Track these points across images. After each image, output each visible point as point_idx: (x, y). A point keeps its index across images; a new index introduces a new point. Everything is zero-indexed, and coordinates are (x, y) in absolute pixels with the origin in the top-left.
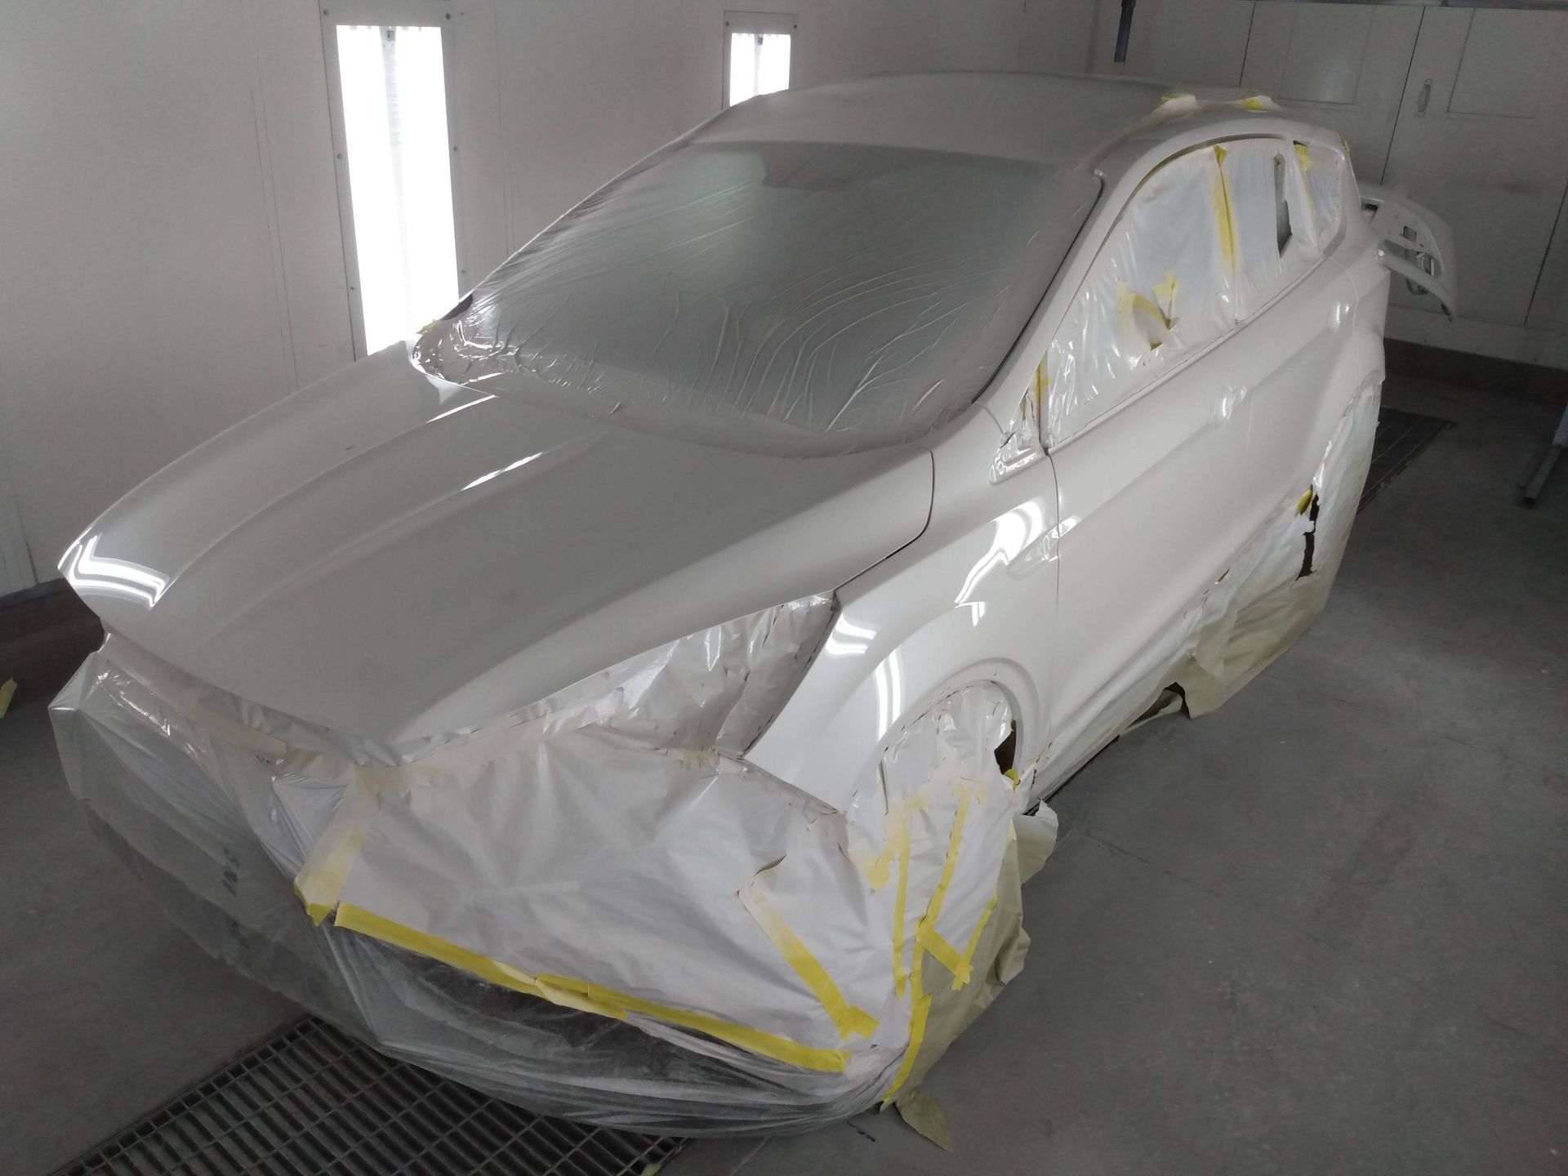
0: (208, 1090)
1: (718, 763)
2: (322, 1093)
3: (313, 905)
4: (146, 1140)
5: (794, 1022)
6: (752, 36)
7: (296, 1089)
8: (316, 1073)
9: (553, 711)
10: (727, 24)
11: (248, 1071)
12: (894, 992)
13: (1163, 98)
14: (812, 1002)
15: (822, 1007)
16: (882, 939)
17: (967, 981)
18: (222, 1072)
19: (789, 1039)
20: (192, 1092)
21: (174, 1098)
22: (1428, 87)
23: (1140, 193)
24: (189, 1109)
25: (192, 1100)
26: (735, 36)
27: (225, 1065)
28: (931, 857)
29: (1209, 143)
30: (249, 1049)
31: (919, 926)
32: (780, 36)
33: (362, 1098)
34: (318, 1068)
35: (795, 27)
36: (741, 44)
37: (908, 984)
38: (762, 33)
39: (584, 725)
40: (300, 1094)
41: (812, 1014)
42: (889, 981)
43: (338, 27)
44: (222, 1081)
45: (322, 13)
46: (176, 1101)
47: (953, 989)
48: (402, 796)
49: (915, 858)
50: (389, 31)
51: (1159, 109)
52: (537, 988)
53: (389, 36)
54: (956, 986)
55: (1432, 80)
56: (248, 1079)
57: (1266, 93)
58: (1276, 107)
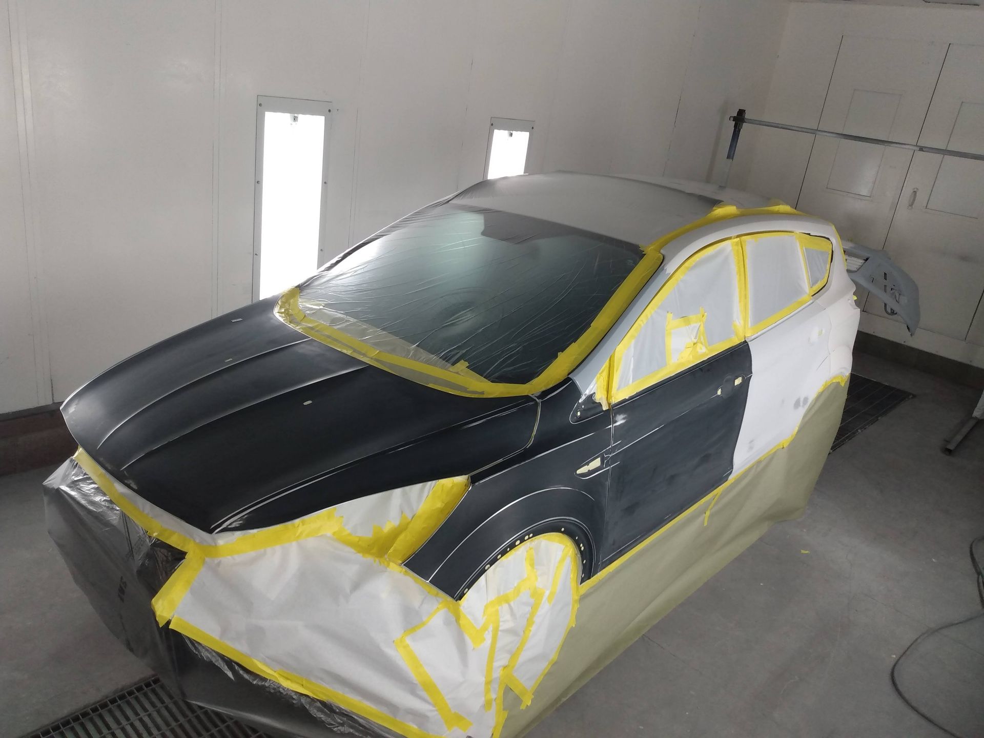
0: (95, 710)
1: (389, 565)
2: (159, 721)
3: (160, 616)
4: (55, 734)
5: (420, 718)
6: (507, 132)
7: (144, 716)
8: (157, 708)
9: (303, 525)
10: (492, 125)
11: (137, 694)
12: (484, 706)
13: (714, 208)
14: (431, 708)
15: (437, 710)
16: (477, 677)
17: (529, 703)
18: (105, 701)
19: (415, 727)
20: (85, 710)
21: (75, 713)
22: (915, 192)
23: (686, 264)
24: (83, 720)
25: (85, 715)
26: (496, 131)
27: (107, 698)
28: (511, 632)
29: (738, 236)
30: (122, 690)
31: (503, 670)
32: (523, 132)
33: (181, 726)
34: (159, 705)
35: (533, 128)
36: (500, 136)
37: (494, 703)
38: (513, 131)
39: (320, 534)
40: (146, 719)
41: (429, 714)
42: (482, 700)
43: (266, 113)
44: (104, 706)
45: (258, 105)
46: (76, 714)
47: (521, 708)
48: (216, 562)
49: (503, 631)
50: (295, 117)
51: (709, 214)
52: (276, 677)
53: (294, 119)
54: (523, 707)
55: (917, 189)
56: (119, 707)
57: (787, 204)
58: (794, 211)
